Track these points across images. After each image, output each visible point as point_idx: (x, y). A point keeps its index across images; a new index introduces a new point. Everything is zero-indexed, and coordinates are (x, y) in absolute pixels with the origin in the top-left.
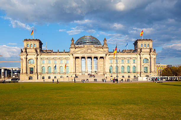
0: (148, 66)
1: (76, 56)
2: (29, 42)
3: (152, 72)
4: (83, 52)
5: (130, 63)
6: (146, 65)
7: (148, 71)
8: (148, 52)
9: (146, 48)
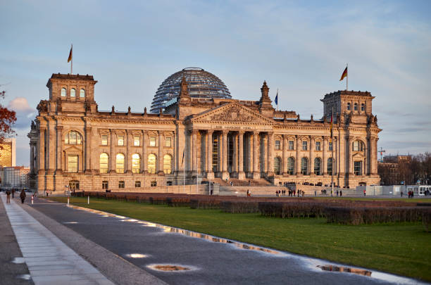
0: (363, 159)
1: (200, 129)
3: (373, 174)
4: (219, 118)
5: (322, 149)
6: (358, 155)
7: (363, 172)
8: (364, 124)
9: (359, 115)
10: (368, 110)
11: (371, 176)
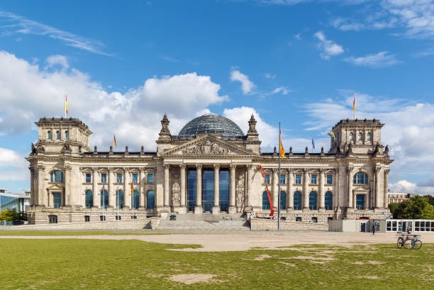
0: (366, 193)
1: (172, 164)
2: (52, 127)
3: (378, 208)
5: (318, 183)
6: (361, 189)
8: (368, 154)
9: (363, 145)
10: (376, 139)
11: (376, 210)
